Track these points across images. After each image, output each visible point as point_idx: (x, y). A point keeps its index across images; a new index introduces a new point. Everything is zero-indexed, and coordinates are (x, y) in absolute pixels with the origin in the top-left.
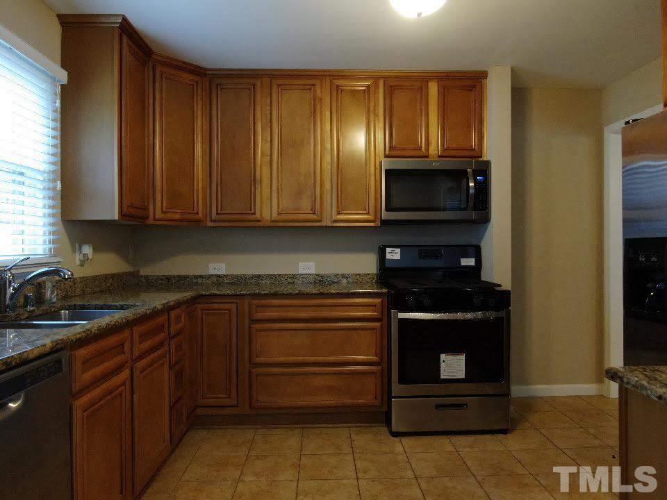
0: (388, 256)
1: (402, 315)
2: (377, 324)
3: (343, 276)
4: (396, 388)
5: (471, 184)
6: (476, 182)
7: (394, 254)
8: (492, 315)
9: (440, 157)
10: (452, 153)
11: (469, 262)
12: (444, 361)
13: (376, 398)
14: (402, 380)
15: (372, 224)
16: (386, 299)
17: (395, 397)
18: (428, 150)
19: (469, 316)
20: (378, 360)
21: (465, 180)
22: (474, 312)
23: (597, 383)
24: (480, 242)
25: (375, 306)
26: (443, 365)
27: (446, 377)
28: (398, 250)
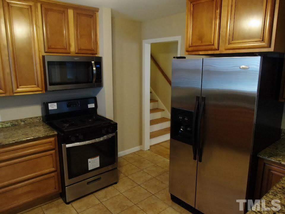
0: (50, 108)
1: (68, 146)
2: (53, 152)
3: (21, 120)
4: (67, 182)
5: (94, 69)
6: (96, 67)
7: (53, 106)
8: (110, 136)
9: (76, 53)
10: (83, 52)
11: (91, 106)
12: (90, 162)
13: (55, 188)
14: (70, 177)
15: (40, 92)
16: (57, 138)
17: (67, 186)
18: (70, 49)
19: (101, 139)
20: (55, 169)
21: (91, 67)
22: (103, 136)
23: (139, 145)
24: (96, 95)
25: (51, 142)
26: (89, 164)
27: (91, 169)
28: (56, 104)
